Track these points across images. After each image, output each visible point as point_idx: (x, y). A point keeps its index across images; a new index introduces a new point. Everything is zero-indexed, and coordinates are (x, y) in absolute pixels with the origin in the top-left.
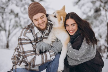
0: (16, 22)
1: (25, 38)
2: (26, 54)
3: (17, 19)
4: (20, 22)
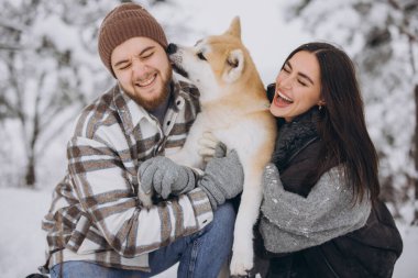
0: (64, 85)
2: (99, 207)
3: (67, 73)
4: (79, 83)
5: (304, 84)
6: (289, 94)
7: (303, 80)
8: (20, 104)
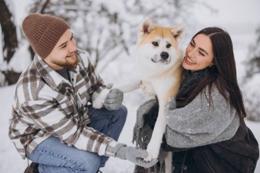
1: (40, 103)
2: (56, 131)
5: (203, 55)
6: (193, 60)
7: (202, 52)
8: (89, 43)
